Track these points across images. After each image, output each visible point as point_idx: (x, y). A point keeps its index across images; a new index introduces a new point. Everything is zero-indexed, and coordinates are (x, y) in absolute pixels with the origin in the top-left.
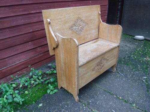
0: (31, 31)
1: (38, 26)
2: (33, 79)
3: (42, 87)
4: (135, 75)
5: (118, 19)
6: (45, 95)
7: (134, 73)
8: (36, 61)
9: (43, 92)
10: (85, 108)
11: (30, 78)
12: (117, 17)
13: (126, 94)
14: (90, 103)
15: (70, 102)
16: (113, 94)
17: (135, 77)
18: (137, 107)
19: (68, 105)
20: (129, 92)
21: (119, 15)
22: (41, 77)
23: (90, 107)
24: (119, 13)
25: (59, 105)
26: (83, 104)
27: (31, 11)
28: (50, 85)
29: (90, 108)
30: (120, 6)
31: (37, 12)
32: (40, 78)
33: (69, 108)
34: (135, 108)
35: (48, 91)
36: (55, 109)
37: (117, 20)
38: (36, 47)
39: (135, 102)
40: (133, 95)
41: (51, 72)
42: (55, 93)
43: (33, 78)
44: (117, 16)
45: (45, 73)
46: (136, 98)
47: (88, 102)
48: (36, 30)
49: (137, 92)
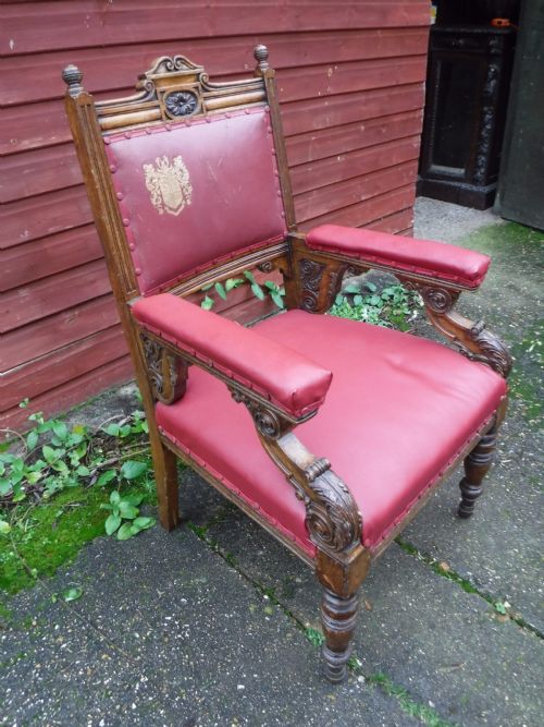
0: (26, 236)
1: (57, 213)
2: (45, 465)
3: (82, 503)
4: (535, 451)
5: (486, 146)
6: (94, 540)
7: (529, 436)
8: (61, 378)
9: (84, 529)
10: (268, 610)
11: (29, 461)
12: (480, 138)
13: (473, 549)
14: (298, 586)
15: (204, 580)
16: (415, 544)
17: (532, 459)
18: (518, 616)
19: (191, 595)
20: (491, 540)
21: (488, 127)
22: (84, 453)
23: (294, 608)
24: (488, 117)
25: (153, 596)
26: (264, 592)
27: (20, 138)
28: (115, 497)
29: (291, 615)
30: (493, 83)
31: (48, 143)
32: (76, 458)
33: (198, 612)
34: (507, 619)
35: (107, 525)
36: (133, 611)
37: (482, 153)
38: (54, 311)
39: (509, 589)
40: (507, 557)
41: (126, 431)
42: (138, 534)
43: (44, 459)
44: (481, 129)
45: (99, 434)
46: (518, 572)
47: (288, 581)
48: (52, 230)
49: (532, 541)
